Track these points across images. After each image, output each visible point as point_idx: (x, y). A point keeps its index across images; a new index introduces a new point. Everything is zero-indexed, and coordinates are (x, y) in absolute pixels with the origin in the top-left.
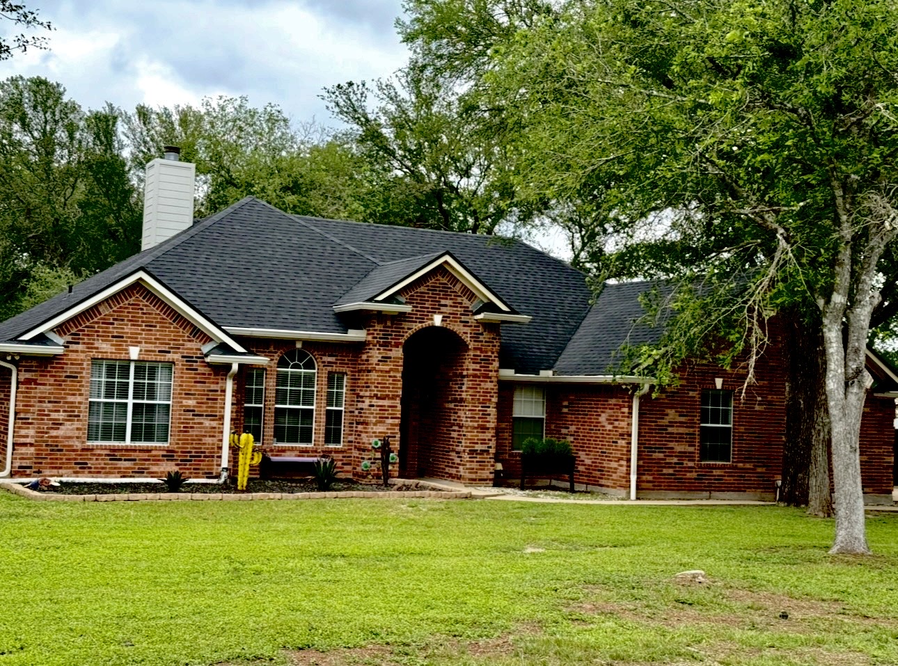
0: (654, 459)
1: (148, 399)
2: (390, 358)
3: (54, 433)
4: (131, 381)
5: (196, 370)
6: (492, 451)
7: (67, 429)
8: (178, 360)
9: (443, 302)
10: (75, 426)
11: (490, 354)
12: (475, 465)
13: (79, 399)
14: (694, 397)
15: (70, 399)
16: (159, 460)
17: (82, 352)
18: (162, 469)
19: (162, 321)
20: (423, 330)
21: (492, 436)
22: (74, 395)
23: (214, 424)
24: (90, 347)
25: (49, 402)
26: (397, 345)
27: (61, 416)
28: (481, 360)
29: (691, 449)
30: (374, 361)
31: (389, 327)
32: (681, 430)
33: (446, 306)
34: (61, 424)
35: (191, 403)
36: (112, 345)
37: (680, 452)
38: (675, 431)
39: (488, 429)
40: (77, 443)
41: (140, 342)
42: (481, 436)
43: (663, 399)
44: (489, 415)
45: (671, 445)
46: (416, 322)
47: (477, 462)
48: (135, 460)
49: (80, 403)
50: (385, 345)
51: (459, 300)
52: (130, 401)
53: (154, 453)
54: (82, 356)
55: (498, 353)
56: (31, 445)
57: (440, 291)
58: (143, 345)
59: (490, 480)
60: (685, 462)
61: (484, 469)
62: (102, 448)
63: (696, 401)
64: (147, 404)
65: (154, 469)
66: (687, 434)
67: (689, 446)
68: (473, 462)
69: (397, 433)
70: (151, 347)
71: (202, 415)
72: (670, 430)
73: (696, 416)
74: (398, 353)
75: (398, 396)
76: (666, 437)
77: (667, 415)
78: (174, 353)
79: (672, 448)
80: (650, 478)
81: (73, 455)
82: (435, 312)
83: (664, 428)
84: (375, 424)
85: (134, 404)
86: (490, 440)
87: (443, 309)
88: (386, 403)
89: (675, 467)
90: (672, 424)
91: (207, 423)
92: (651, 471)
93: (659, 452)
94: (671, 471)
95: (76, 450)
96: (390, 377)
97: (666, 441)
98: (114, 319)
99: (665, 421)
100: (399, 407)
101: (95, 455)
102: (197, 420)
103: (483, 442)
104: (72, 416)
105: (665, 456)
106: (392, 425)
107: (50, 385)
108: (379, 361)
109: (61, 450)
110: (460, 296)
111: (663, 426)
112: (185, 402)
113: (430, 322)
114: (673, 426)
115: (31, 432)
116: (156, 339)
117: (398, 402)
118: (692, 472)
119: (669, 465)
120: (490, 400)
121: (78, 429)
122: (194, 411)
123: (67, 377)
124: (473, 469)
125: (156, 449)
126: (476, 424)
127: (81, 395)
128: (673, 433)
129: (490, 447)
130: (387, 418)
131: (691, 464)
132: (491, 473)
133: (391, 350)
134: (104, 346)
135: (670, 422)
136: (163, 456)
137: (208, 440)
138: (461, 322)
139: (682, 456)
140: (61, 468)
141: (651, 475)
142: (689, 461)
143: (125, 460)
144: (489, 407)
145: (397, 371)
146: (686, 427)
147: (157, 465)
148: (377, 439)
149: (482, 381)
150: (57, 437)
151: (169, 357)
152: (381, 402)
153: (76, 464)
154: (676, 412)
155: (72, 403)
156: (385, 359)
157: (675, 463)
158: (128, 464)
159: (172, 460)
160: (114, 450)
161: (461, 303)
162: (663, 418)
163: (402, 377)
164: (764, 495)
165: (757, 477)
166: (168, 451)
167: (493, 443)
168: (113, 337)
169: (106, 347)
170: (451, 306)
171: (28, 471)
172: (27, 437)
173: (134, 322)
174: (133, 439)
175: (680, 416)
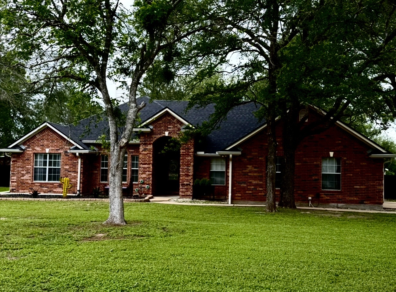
0: (242, 187)
1: (53, 166)
2: (147, 149)
3: (22, 178)
4: (48, 160)
5: (69, 156)
6: (191, 184)
7: (26, 177)
8: (62, 152)
9: (169, 126)
10: (29, 176)
11: (190, 146)
12: (184, 190)
13: (30, 167)
14: (262, 160)
15: (27, 167)
16: (56, 187)
17: (31, 151)
18: (57, 191)
19: (57, 139)
20: (160, 138)
21: (191, 178)
22: (28, 165)
23: (75, 174)
24: (33, 149)
25: (21, 168)
26: (150, 144)
27: (24, 172)
28: (186, 148)
29: (261, 183)
30: (141, 150)
31: (147, 137)
32: (255, 174)
33: (170, 128)
34: (24, 175)
35: (67, 167)
36: (40, 148)
37: (255, 184)
38: (252, 175)
39: (190, 175)
40: (30, 181)
41: (50, 147)
42: (186, 178)
43: (246, 161)
44: (190, 170)
45: (250, 181)
46: (158, 135)
47: (185, 188)
48: (48, 187)
49: (30, 168)
50: (145, 144)
51: (176, 125)
52: (47, 167)
53: (55, 185)
54: (31, 152)
55: (193, 145)
56: (16, 182)
57: (167, 122)
58: (51, 148)
59: (191, 196)
60: (258, 188)
61: (188, 192)
62: (38, 183)
63: (263, 162)
64: (53, 168)
65: (55, 190)
66: (258, 176)
67: (260, 181)
68: (183, 188)
69: (150, 177)
70: (53, 148)
71: (71, 172)
72: (249, 174)
73: (263, 168)
74: (150, 147)
75: (151, 163)
76: (248, 177)
77: (248, 168)
78: (61, 150)
79: (251, 182)
80: (240, 195)
81: (28, 185)
82: (166, 131)
83: (247, 173)
84: (142, 174)
85: (49, 168)
86: (191, 180)
87: (169, 129)
88: (146, 166)
89: (253, 190)
90: (250, 172)
91: (73, 174)
92: (240, 192)
93: (244, 184)
94: (250, 192)
95: (29, 184)
96: (147, 156)
97: (247, 179)
98: (41, 140)
99: (247, 170)
100: (151, 168)
101: (35, 185)
102: (69, 173)
103: (187, 181)
104: (28, 173)
105: (247, 185)
106: (149, 174)
107: (21, 162)
108: (143, 150)
109: (25, 184)
110: (176, 124)
111: (246, 172)
112: (65, 167)
113: (164, 135)
114: (251, 173)
115: (15, 178)
116: (55, 145)
117: (151, 166)
118: (262, 192)
119: (250, 190)
120: (190, 164)
121: (30, 177)
122: (68, 170)
123: (26, 159)
124: (183, 191)
125: (55, 183)
126: (184, 174)
127: (30, 165)
128: (251, 176)
129: (191, 183)
130: (147, 172)
131: (261, 189)
132: (191, 193)
133: (148, 146)
134: (38, 148)
135: (249, 171)
136: (58, 186)
137: (73, 180)
138: (177, 134)
139: (257, 186)
140: (25, 190)
141: (240, 194)
142: (260, 188)
143: (45, 187)
144: (190, 167)
145: (150, 154)
146: (258, 173)
147: (56, 189)
148: (142, 180)
149: (186, 157)
150: (23, 179)
151: (59, 151)
152: (144, 166)
153: (29, 188)
154: (252, 166)
155: (28, 168)
156: (145, 150)
157: (253, 189)
158: (46, 189)
159: (61, 187)
160: (41, 184)
161: (177, 127)
162: (246, 169)
163: (152, 156)
164: (301, 204)
165: (298, 195)
166: (59, 184)
167: (191, 181)
168: (41, 145)
169: (38, 149)
170: (172, 128)
171: (14, 191)
172: (14, 179)
173: (48, 140)
174: (49, 180)
175: (254, 168)
